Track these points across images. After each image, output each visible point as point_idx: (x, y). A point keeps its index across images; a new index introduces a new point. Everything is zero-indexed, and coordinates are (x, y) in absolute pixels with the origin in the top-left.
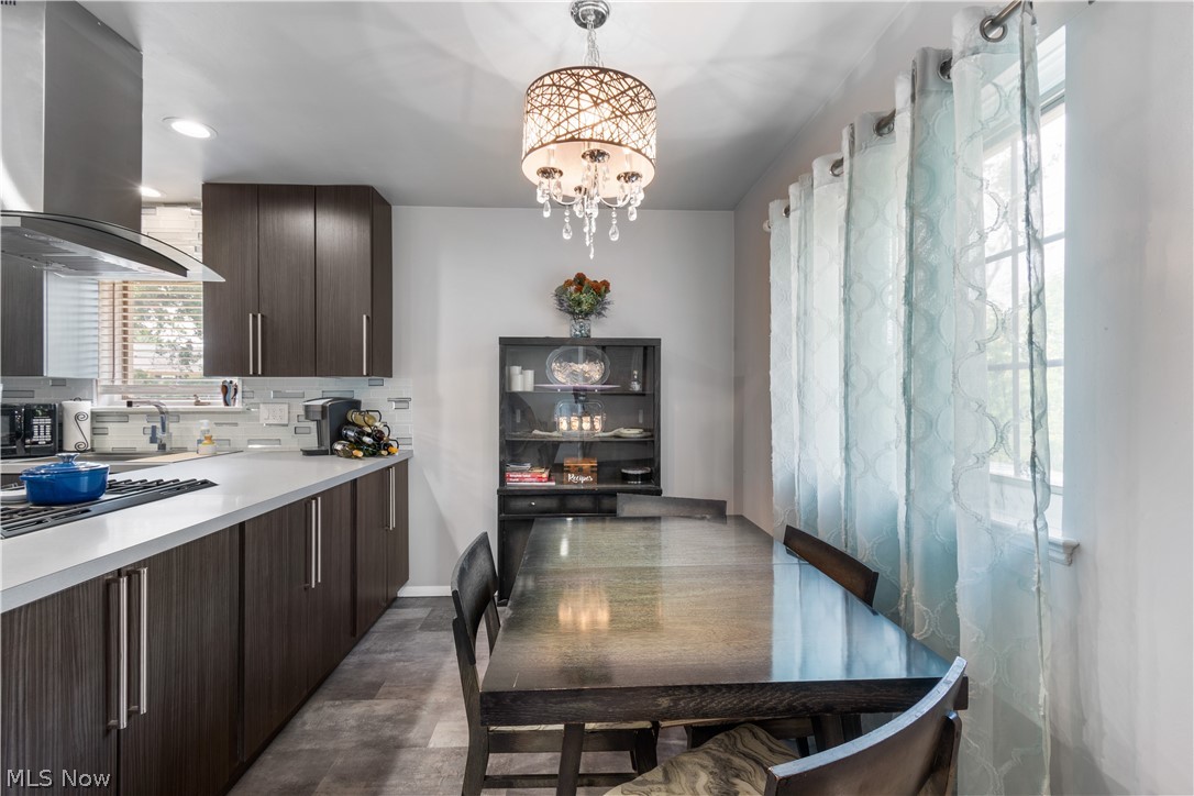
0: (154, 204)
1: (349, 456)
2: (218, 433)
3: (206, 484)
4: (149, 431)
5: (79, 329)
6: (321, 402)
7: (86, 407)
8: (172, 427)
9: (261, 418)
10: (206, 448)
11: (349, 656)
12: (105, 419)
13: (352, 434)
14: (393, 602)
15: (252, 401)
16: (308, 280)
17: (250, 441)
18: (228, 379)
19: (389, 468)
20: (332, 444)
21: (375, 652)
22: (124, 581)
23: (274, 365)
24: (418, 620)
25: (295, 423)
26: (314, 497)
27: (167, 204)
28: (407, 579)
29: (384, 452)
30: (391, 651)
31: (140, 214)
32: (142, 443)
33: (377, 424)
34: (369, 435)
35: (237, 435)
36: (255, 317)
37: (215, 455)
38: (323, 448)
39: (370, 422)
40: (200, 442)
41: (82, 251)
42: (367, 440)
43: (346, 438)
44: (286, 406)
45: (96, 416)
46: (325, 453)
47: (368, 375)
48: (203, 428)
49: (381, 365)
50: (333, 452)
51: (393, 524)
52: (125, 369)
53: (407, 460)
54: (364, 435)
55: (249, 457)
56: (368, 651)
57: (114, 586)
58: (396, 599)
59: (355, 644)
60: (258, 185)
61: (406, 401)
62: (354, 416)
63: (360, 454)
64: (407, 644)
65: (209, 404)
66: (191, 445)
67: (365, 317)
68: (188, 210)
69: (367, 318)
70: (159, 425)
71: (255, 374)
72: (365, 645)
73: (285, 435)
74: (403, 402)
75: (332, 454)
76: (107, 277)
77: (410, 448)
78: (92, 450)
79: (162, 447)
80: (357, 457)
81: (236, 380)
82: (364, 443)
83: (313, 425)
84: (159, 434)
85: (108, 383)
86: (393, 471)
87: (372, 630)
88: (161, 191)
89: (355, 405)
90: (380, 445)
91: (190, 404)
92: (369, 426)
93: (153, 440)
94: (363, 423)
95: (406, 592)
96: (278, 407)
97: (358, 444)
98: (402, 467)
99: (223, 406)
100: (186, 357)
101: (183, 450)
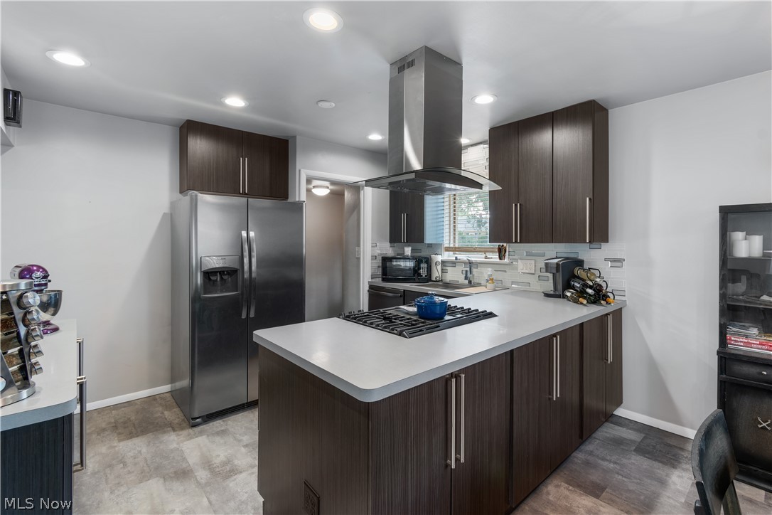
0: (467, 147)
1: (576, 301)
2: (497, 276)
3: (491, 315)
4: (464, 272)
5: (437, 218)
6: (556, 261)
7: (439, 258)
8: (474, 271)
9: (519, 268)
10: (490, 286)
11: (577, 451)
12: (447, 264)
13: (579, 286)
14: (609, 417)
15: (514, 257)
16: (548, 177)
17: (513, 283)
18: (501, 244)
19: (607, 315)
20: (563, 291)
21: (598, 456)
22: (454, 380)
23: (527, 236)
24: (632, 442)
25: (538, 273)
26: (555, 335)
27: (472, 145)
28: (622, 403)
29: (602, 302)
30: (610, 461)
31: (461, 154)
32: (461, 279)
33: (598, 280)
34: (591, 287)
35: (506, 278)
36: (516, 205)
37: (495, 290)
38: (557, 293)
39: (592, 278)
40: (487, 281)
41: (437, 184)
42: (589, 291)
43: (573, 288)
44: (533, 262)
45: (443, 263)
46: (558, 296)
47: (590, 242)
48: (489, 273)
49: (600, 233)
50: (564, 297)
51: (610, 359)
52: (454, 230)
53: (621, 308)
54: (587, 287)
55: (512, 294)
56: (591, 453)
57: (449, 382)
58: (612, 415)
59: (582, 444)
60: (518, 122)
61: (620, 261)
62: (578, 272)
63: (585, 302)
64: (624, 461)
65: (491, 258)
66: (483, 282)
67: (588, 199)
68: (482, 146)
69: (590, 199)
70: (468, 269)
71: (516, 242)
72: (589, 447)
73: (533, 280)
74: (617, 262)
75: (564, 298)
76: (447, 193)
77: (623, 298)
78: (442, 281)
79: (470, 282)
80: (582, 304)
81: (505, 244)
82: (587, 293)
83: (550, 276)
84: (469, 275)
85: (447, 246)
86: (610, 318)
87: (594, 435)
88: (469, 139)
89: (580, 263)
90: (599, 296)
91: (482, 258)
92: (591, 281)
93: (466, 278)
94: (586, 278)
95: (621, 412)
96: (529, 261)
97: (582, 293)
98: (618, 314)
99: (498, 260)
100: (480, 223)
101: (479, 285)
